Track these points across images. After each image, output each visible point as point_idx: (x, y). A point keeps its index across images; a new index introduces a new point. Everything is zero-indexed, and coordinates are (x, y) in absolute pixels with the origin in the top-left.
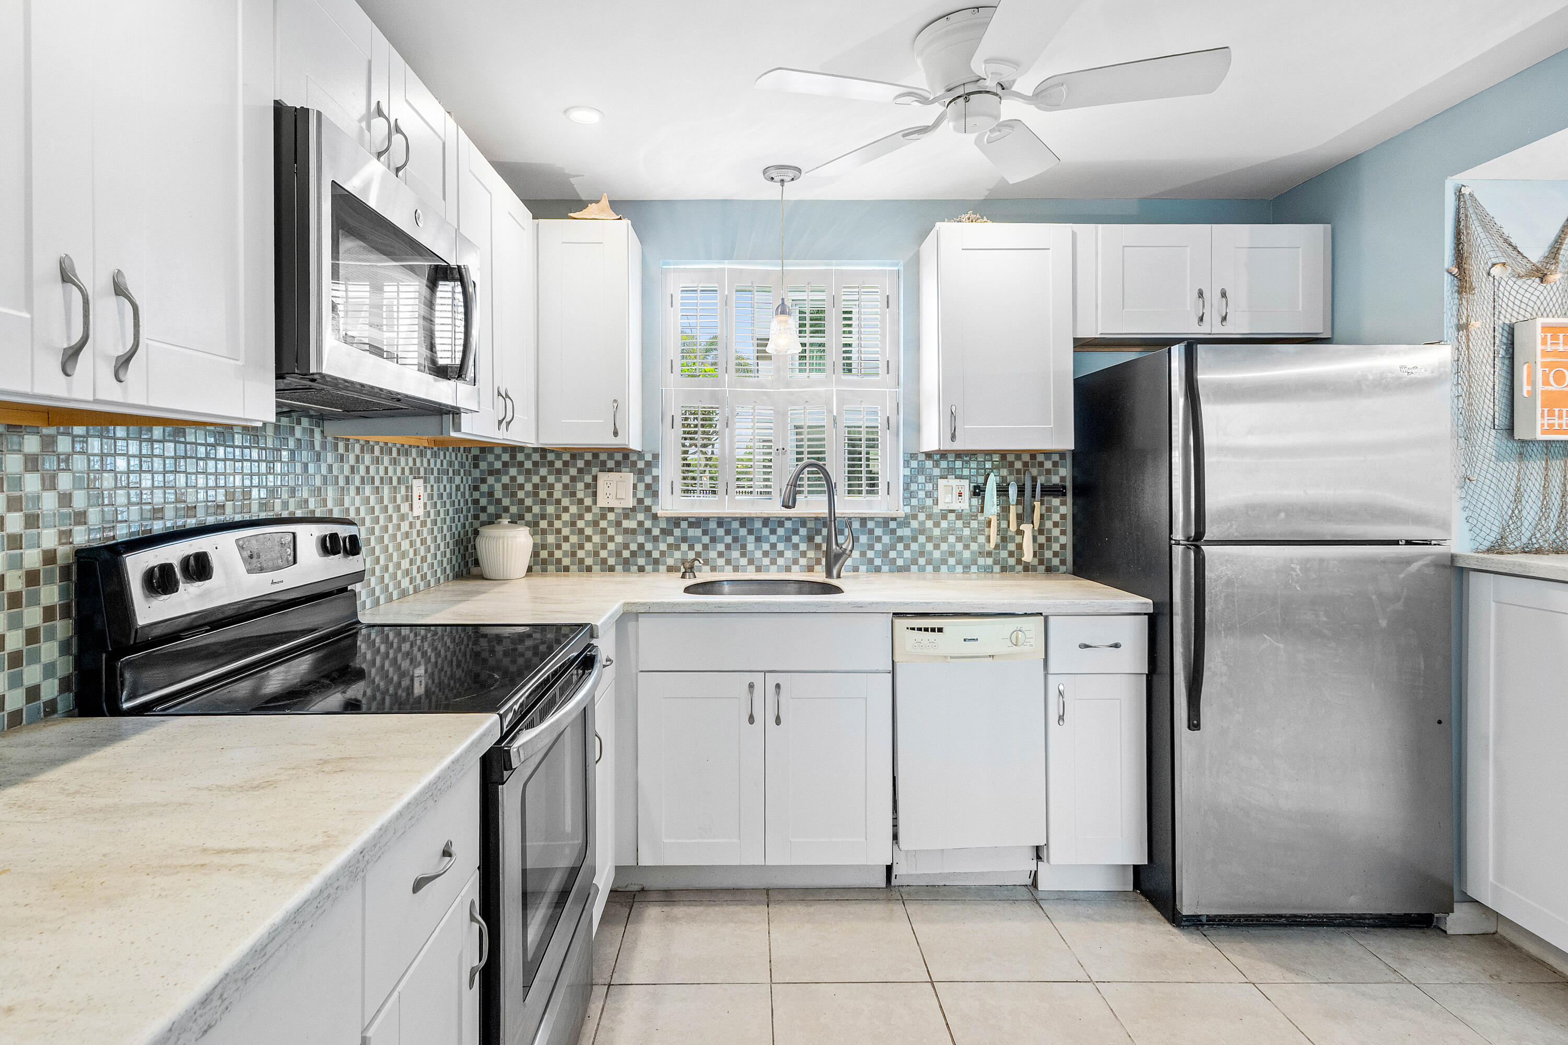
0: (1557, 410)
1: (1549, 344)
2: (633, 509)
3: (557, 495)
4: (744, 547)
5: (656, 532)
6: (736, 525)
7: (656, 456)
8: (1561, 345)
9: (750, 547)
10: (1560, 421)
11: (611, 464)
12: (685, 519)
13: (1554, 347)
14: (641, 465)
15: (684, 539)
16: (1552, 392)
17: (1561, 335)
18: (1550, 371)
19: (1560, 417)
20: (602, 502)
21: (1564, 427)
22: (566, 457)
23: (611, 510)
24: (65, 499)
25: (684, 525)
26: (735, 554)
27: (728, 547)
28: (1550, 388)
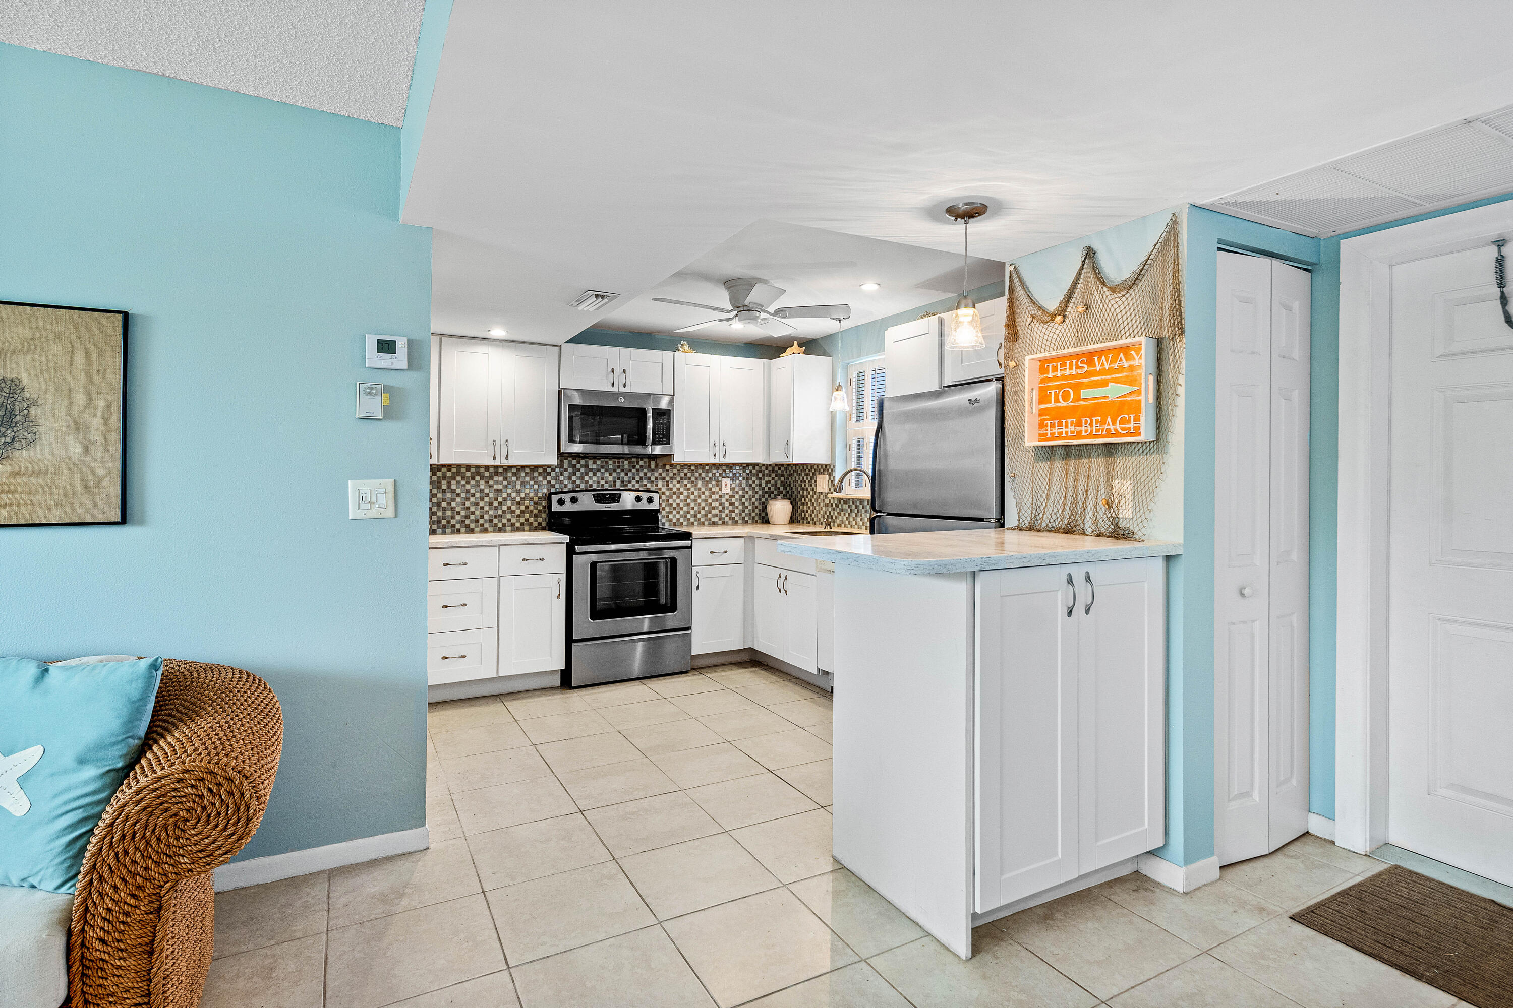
0: (1064, 421)
1: (1059, 370)
2: (828, 494)
3: (807, 486)
4: (861, 515)
5: (834, 506)
6: (858, 503)
7: (834, 466)
8: (1068, 370)
9: (863, 515)
10: (1066, 430)
11: (822, 471)
12: (842, 499)
13: (1063, 372)
14: (830, 471)
15: (842, 510)
16: (1060, 407)
17: (1068, 362)
18: (1059, 392)
19: (1066, 427)
20: (819, 490)
21: (1069, 435)
22: (810, 467)
23: (821, 493)
24: (549, 482)
25: (842, 502)
26: (859, 519)
27: (856, 515)
28: (1059, 405)
